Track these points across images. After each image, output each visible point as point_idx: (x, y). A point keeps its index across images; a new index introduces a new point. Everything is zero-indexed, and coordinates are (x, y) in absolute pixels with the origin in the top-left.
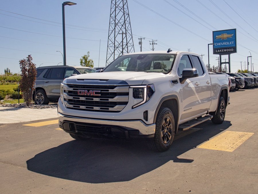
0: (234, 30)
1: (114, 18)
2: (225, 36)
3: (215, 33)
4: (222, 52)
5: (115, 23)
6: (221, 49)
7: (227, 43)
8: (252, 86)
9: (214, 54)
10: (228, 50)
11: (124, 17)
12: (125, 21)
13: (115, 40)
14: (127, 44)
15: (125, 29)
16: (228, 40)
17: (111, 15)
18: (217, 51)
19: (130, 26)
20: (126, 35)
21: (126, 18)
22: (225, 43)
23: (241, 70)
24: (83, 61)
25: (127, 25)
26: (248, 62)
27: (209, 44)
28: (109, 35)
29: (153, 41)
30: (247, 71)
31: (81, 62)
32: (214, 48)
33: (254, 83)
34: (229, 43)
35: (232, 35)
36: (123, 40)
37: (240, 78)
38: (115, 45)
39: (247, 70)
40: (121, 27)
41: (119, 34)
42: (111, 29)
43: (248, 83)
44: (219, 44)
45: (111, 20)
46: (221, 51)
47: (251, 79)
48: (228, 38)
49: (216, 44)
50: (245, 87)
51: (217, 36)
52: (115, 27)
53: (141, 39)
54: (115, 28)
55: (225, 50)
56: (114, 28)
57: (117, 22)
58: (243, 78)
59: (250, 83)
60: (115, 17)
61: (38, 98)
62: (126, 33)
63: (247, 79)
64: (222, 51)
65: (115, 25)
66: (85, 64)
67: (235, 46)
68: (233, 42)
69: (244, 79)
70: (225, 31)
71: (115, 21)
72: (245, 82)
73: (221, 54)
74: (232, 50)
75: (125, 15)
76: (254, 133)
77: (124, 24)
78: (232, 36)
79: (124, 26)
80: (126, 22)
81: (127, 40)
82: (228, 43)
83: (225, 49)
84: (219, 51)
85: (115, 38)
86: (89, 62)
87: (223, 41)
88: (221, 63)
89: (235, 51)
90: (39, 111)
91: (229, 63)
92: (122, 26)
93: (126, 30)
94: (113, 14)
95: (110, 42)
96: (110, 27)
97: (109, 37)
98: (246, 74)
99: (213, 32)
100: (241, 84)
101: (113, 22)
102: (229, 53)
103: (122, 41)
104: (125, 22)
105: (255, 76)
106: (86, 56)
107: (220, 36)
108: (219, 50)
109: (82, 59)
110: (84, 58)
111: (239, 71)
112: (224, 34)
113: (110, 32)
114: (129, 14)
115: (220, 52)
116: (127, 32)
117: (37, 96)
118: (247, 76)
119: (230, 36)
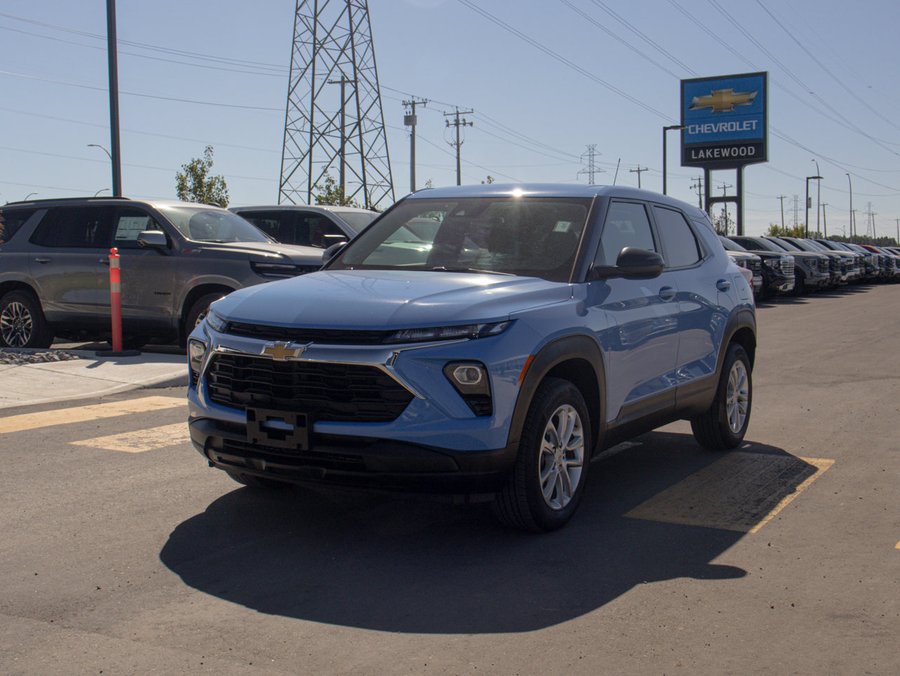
0: (762, 78)
1: (312, 21)
2: (728, 97)
3: (691, 89)
4: (714, 158)
5: (315, 39)
6: (709, 148)
7: (732, 126)
8: (821, 285)
9: (683, 165)
10: (736, 152)
11: (350, 18)
12: (352, 34)
13: (313, 104)
14: (360, 120)
15: (354, 62)
16: (737, 113)
17: (297, 9)
18: (697, 154)
19: (370, 52)
20: (356, 88)
21: (356, 20)
22: (724, 127)
23: (780, 226)
24: (190, 184)
25: (360, 50)
26: (808, 200)
27: (665, 129)
28: (293, 85)
29: (458, 113)
30: (802, 233)
31: (182, 188)
32: (686, 142)
33: (828, 274)
34: (741, 126)
35: (753, 95)
36: (343, 104)
37: (779, 257)
38: (312, 126)
39: (802, 229)
40: (335, 55)
41: (331, 83)
42: (300, 63)
43: (808, 276)
44: (704, 129)
45: (301, 28)
46: (708, 153)
47: (819, 259)
48: (735, 105)
49: (693, 129)
50: (794, 288)
51: (696, 99)
52: (315, 54)
53: (413, 104)
54: (313, 61)
55: (725, 153)
56: (309, 60)
57: (321, 34)
58: (789, 256)
59: (815, 273)
60: (316, 15)
61: (9, 321)
62: (356, 81)
63: (805, 260)
64: (712, 153)
65: (315, 48)
66: (195, 193)
67: (762, 136)
68: (754, 122)
69: (792, 258)
70: (727, 81)
71: (314, 33)
72: (797, 271)
73: (709, 165)
74: (751, 151)
75: (353, 8)
76: (833, 462)
77: (350, 45)
78: (751, 100)
79: (349, 52)
80: (356, 36)
81: (358, 108)
82: (736, 127)
83: (724, 147)
84: (701, 154)
85: (313, 99)
86: (210, 186)
87: (718, 114)
88: (710, 201)
89: (760, 156)
90: (11, 371)
91: (738, 200)
92: (343, 51)
93: (355, 68)
94: (305, 5)
95: (294, 115)
96: (297, 56)
97: (289, 94)
98: (800, 240)
99: (683, 82)
100: (783, 280)
101: (309, 36)
102: (738, 163)
103: (342, 110)
104: (352, 39)
105: (832, 249)
106: (199, 162)
107: (708, 99)
108: (704, 149)
109: (184, 174)
110: (192, 169)
111: (775, 231)
112: (724, 91)
113: (296, 74)
114: (366, 8)
115: (705, 159)
116: (359, 76)
117: (6, 314)
118: (803, 250)
119: (746, 97)
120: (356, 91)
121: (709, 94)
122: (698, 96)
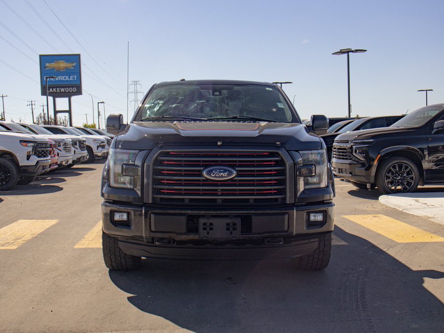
0: (78, 57)
2: (62, 65)
3: (44, 59)
4: (57, 92)
6: (55, 87)
7: (65, 78)
9: (42, 95)
10: (67, 90)
16: (67, 72)
18: (49, 90)
22: (61, 78)
26: (99, 112)
32: (43, 84)
34: (69, 78)
35: (74, 64)
46: (54, 90)
48: (66, 68)
55: (63, 90)
64: (56, 90)
67: (79, 83)
68: (75, 77)
70: (63, 57)
73: (55, 95)
74: (75, 90)
78: (73, 66)
82: (67, 78)
83: (62, 87)
84: (51, 90)
88: (56, 112)
89: (79, 92)
91: (69, 112)
99: (40, 56)
102: (69, 95)
107: (53, 65)
108: (53, 88)
111: (85, 126)
112: (61, 61)
115: (53, 93)
119: (71, 65)
121: (53, 62)
122: (48, 63)
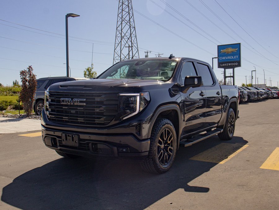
0: (239, 45)
1: (121, 31)
2: (230, 50)
3: (220, 47)
4: (227, 66)
5: (121, 36)
6: (225, 63)
7: (231, 57)
8: (255, 99)
9: (218, 68)
10: (232, 64)
11: (131, 30)
12: (131, 34)
13: (121, 53)
14: (133, 57)
15: (131, 42)
16: (233, 54)
17: (117, 28)
18: (222, 65)
19: (135, 39)
20: (132, 48)
21: (132, 31)
22: (229, 58)
23: (245, 84)
24: (87, 73)
25: (133, 38)
26: (252, 77)
27: (213, 58)
28: (116, 48)
29: (159, 55)
30: (251, 85)
31: (85, 74)
32: (219, 62)
33: (257, 96)
34: (234, 57)
35: (237, 49)
36: (129, 52)
37: (243, 92)
38: (121, 58)
40: (127, 40)
41: (126, 47)
42: (117, 42)
43: (251, 97)
44: (224, 58)
45: (118, 33)
46: (225, 64)
47: (254, 92)
48: (232, 52)
49: (221, 58)
50: (247, 100)
51: (222, 50)
52: (121, 40)
53: (147, 52)
54: (121, 41)
55: (230, 64)
56: (120, 41)
57: (123, 35)
58: (246, 92)
59: (253, 96)
60: (122, 30)
61: (39, 109)
62: (132, 46)
63: (250, 93)
64: (226, 65)
65: (121, 38)
66: (88, 76)
67: (239, 60)
68: (237, 56)
69: (247, 92)
70: (230, 46)
71: (121, 34)
72: (248, 95)
73: (225, 68)
74: (237, 64)
75: (131, 28)
76: (248, 145)
77: (130, 37)
78: (236, 50)
79: (130, 39)
80: (132, 35)
81: (132, 54)
82: (232, 57)
83: (229, 63)
84: (223, 65)
85: (121, 51)
86: (93, 74)
87: (227, 54)
88: (225, 77)
89: (239, 65)
90: (38, 121)
91: (233, 77)
92: (128, 39)
93: (132, 43)
94: (119, 27)
95: (116, 55)
96: (117, 40)
97: (115, 50)
98: (249, 87)
99: (218, 46)
100: (244, 98)
101: (120, 35)
102: (233, 67)
104: (131, 36)
105: (258, 90)
106: (90, 68)
107: (225, 50)
108: (224, 63)
109: (86, 71)
110: (88, 70)
111: (243, 85)
112: (229, 48)
113: (116, 45)
114: (135, 28)
115: (224, 66)
116: (133, 45)
117: (38, 107)
118: (250, 90)
119: (235, 50)
120: (132, 49)
121: (225, 49)
122: (222, 49)
